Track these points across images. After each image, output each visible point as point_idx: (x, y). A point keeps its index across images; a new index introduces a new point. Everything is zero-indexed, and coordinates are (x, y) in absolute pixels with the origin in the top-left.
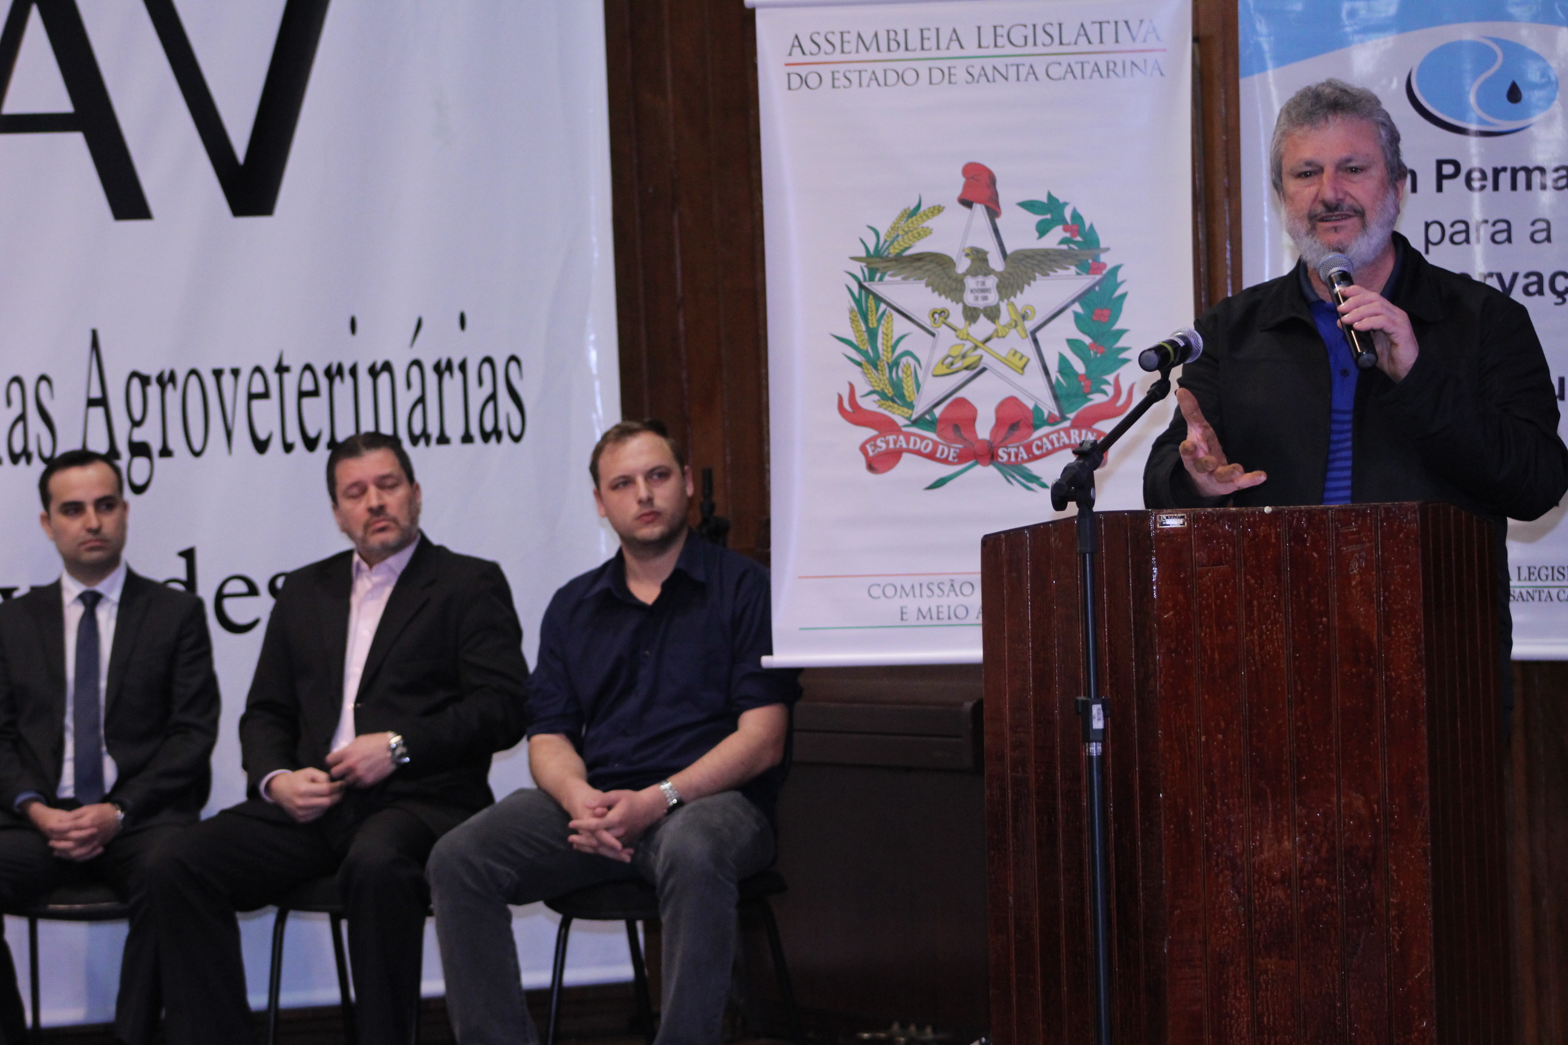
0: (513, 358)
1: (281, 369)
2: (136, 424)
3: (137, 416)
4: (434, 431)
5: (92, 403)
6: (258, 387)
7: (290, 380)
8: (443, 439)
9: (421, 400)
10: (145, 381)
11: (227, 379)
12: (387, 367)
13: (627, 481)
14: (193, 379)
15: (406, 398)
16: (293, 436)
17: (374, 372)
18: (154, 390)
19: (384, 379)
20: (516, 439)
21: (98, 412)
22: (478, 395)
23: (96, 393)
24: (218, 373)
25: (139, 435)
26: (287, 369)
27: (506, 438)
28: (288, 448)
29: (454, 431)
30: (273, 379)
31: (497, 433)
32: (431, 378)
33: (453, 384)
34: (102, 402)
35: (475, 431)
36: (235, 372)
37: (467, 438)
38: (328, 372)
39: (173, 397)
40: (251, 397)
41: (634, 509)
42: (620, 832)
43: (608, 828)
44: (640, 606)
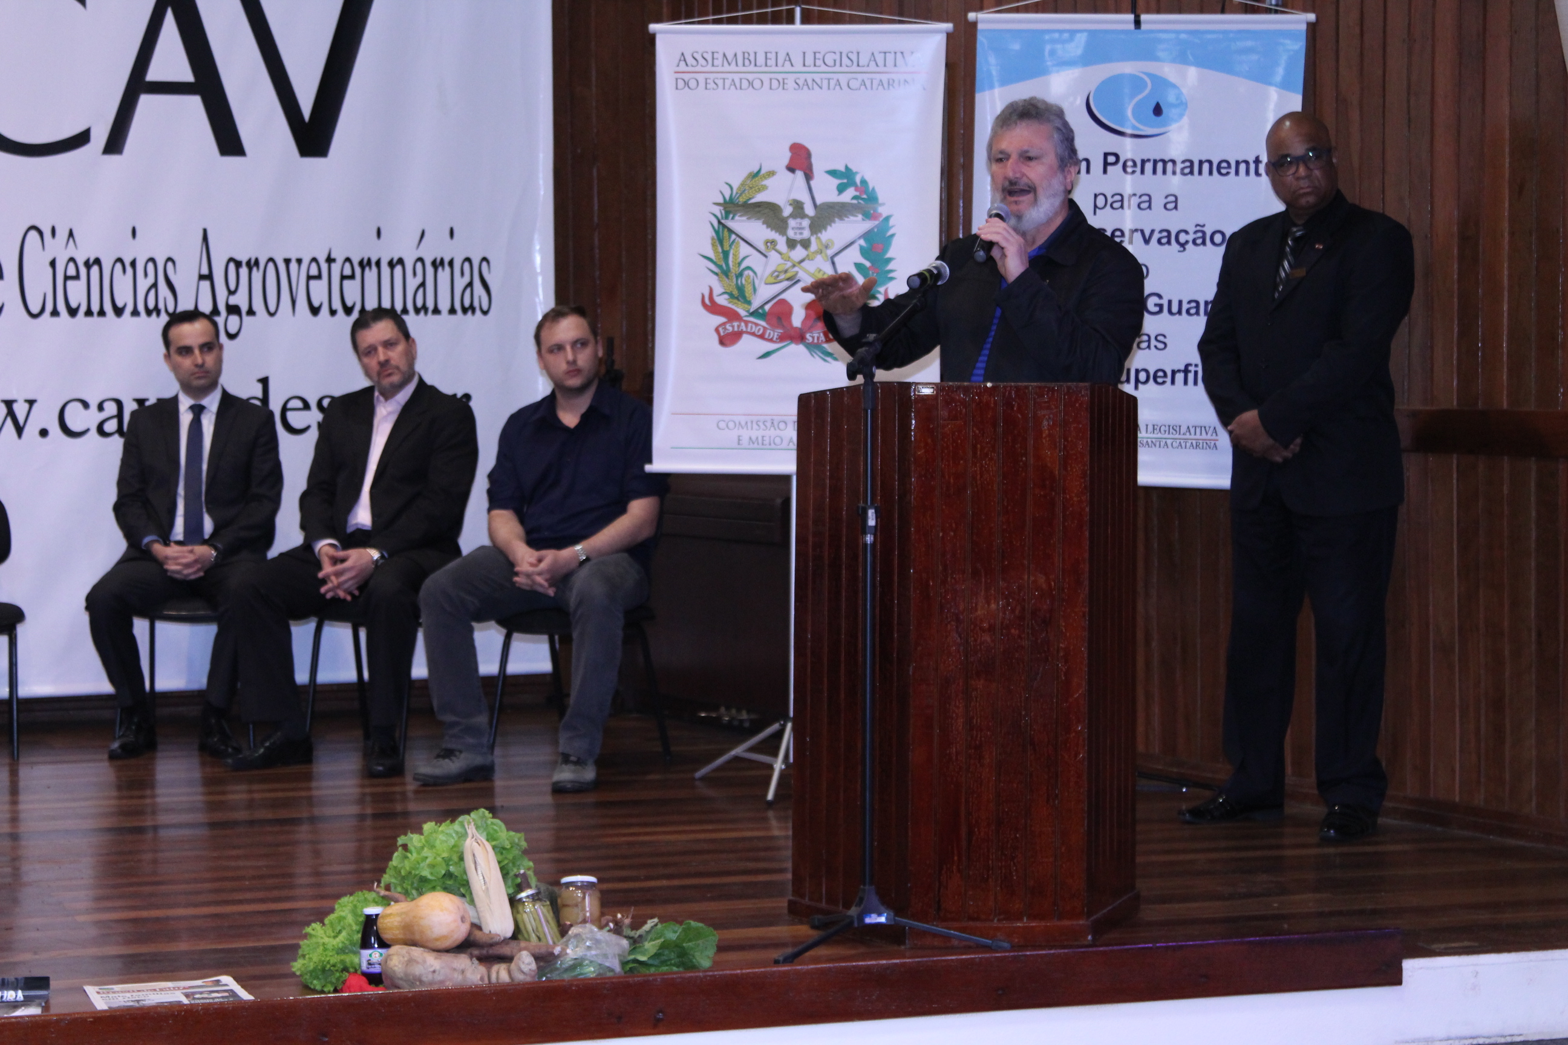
0: (485, 259)
1: (330, 260)
2: (231, 293)
3: (232, 287)
4: (430, 305)
5: (202, 277)
6: (314, 271)
7: (336, 268)
8: (436, 311)
9: (423, 285)
10: (238, 264)
11: (293, 266)
12: (401, 261)
13: (560, 347)
14: (271, 265)
15: (413, 283)
16: (337, 305)
17: (391, 264)
18: (244, 271)
19: (398, 269)
20: (485, 313)
21: (205, 285)
22: (460, 283)
23: (205, 271)
24: (287, 261)
25: (233, 301)
26: (334, 260)
27: (478, 312)
28: (333, 313)
29: (444, 305)
30: (324, 267)
31: (472, 308)
32: (430, 270)
33: (444, 275)
34: (209, 277)
35: (458, 306)
36: (299, 261)
37: (452, 311)
38: (361, 263)
39: (257, 275)
40: (309, 278)
41: (564, 367)
42: (548, 576)
43: (540, 574)
44: (566, 429)
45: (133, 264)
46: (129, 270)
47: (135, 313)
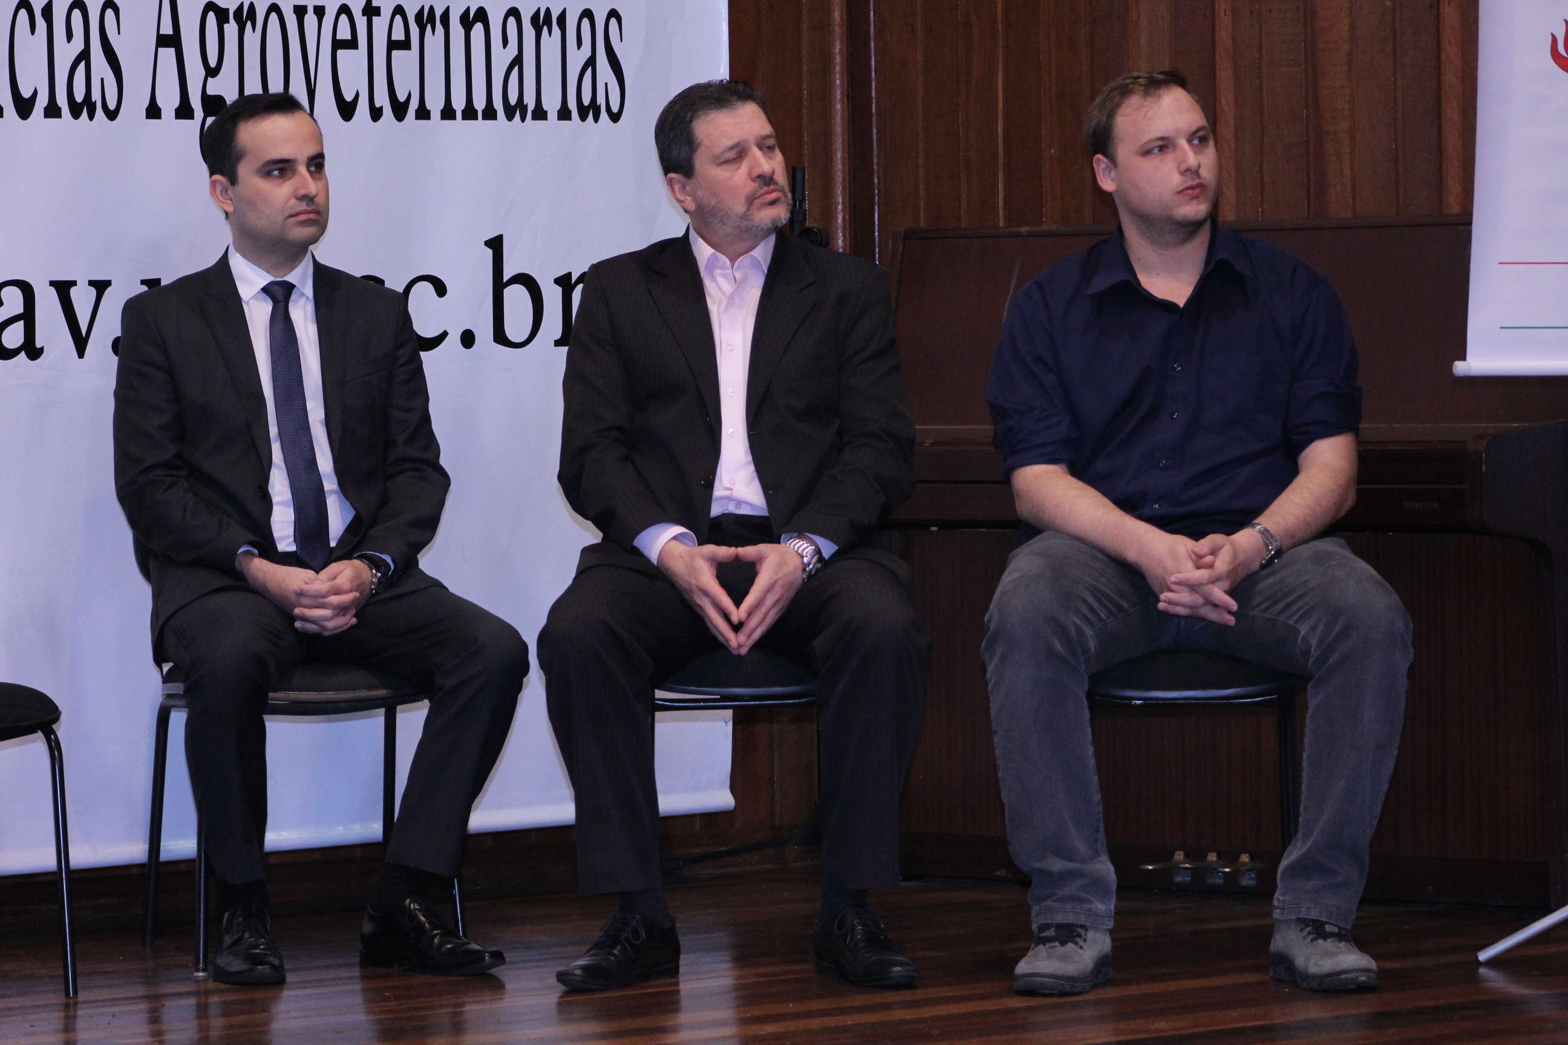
0: (613, 14)
1: (371, 11)
2: (212, 72)
3: (213, 63)
4: (530, 101)
5: (163, 41)
6: (344, 33)
7: (380, 24)
8: (540, 114)
9: (518, 61)
10: (222, 16)
11: (310, 19)
12: (482, 15)
13: (1164, 145)
14: (274, 17)
15: (502, 58)
16: (382, 99)
17: (467, 22)
18: (231, 28)
19: (478, 29)
20: (615, 117)
21: (168, 54)
22: (577, 59)
23: (167, 29)
24: (300, 11)
25: (214, 87)
26: (377, 11)
27: (604, 115)
28: (376, 114)
29: (552, 104)
30: (361, 22)
31: (594, 107)
32: (529, 32)
33: (551, 42)
34: (171, 40)
35: (572, 105)
36: (320, 11)
37: (564, 114)
38: (419, 16)
39: (252, 39)
40: (338, 45)
41: (1176, 180)
42: (1226, 584)
43: (1214, 581)
44: (1167, 306)
45: (47, 13)
46: (41, 24)
47: (53, 111)
